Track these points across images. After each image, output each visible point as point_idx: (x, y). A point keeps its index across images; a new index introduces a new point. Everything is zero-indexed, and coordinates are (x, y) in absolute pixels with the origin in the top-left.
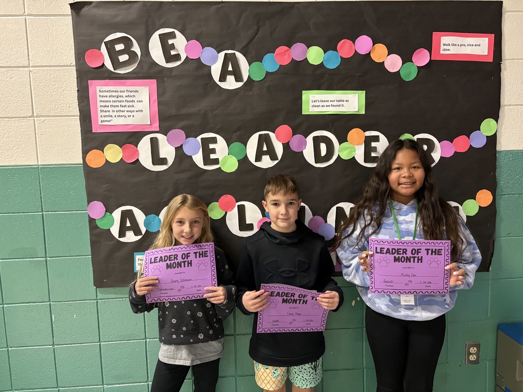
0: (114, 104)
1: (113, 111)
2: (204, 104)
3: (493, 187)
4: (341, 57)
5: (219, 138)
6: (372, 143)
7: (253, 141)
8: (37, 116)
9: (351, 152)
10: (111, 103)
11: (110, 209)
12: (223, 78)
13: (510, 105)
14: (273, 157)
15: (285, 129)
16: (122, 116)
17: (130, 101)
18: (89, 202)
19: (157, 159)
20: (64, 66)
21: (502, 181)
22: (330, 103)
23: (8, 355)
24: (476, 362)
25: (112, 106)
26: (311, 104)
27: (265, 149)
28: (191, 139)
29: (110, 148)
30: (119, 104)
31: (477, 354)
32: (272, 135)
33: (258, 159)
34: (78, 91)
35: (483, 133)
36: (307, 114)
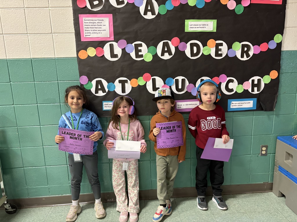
0: (92, 27)
1: (91, 30)
2: (136, 27)
3: (278, 69)
4: (205, 2)
5: (143, 44)
6: (219, 47)
7: (160, 45)
8: (54, 33)
9: (209, 51)
10: (90, 26)
11: (90, 80)
12: (145, 13)
13: (289, 27)
14: (170, 54)
15: (176, 39)
16: (95, 33)
17: (99, 25)
18: (80, 76)
19: (113, 55)
20: (67, 7)
21: (283, 66)
22: (199, 26)
23: (43, 149)
24: (266, 155)
25: (90, 28)
26: (189, 26)
27: (166, 49)
28: (129, 45)
29: (90, 49)
30: (94, 27)
31: (266, 151)
32: (170, 42)
33: (163, 54)
34: (74, 20)
35: (275, 42)
36: (187, 31)
